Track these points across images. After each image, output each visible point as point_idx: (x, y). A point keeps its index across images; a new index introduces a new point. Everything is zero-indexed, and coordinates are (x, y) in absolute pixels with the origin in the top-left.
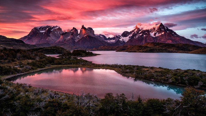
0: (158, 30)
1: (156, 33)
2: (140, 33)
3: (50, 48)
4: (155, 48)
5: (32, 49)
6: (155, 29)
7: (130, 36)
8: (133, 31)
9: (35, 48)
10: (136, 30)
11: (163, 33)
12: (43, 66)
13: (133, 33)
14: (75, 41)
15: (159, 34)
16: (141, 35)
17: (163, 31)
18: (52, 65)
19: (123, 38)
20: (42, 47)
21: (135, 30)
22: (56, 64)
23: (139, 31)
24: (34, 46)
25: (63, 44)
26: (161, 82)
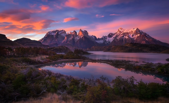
0: (135, 32)
1: (134, 35)
2: (122, 35)
3: (58, 48)
4: (133, 48)
5: (47, 49)
6: (132, 32)
7: (114, 37)
8: (116, 33)
9: (49, 48)
10: (119, 32)
11: (139, 35)
12: (57, 59)
13: (116, 34)
14: (74, 41)
15: (136, 35)
16: (122, 36)
17: (139, 33)
18: (62, 59)
19: (109, 38)
20: (53, 47)
21: (117, 32)
22: (65, 59)
23: (121, 33)
24: (48, 46)
25: (67, 44)
26: (149, 72)
